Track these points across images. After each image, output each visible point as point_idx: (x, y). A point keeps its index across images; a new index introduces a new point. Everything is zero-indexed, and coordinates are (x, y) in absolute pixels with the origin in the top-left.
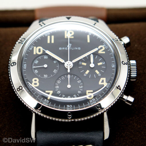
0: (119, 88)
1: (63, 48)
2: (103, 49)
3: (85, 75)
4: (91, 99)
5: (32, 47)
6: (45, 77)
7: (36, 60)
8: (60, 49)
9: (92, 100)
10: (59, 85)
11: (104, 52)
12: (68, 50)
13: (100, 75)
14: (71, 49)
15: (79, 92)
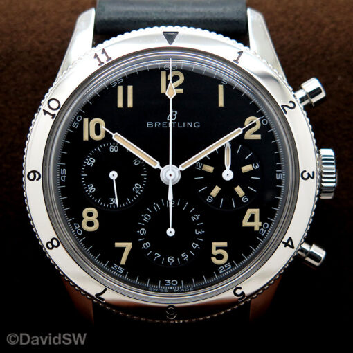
0: (290, 243)
1: (157, 124)
2: (258, 127)
3: (209, 200)
4: (223, 265)
5: (79, 118)
6: (112, 205)
7: (91, 157)
8: (149, 125)
9: (225, 268)
10: (146, 226)
11: (258, 137)
12: (169, 128)
13: (245, 200)
14: (176, 125)
15: (195, 245)
